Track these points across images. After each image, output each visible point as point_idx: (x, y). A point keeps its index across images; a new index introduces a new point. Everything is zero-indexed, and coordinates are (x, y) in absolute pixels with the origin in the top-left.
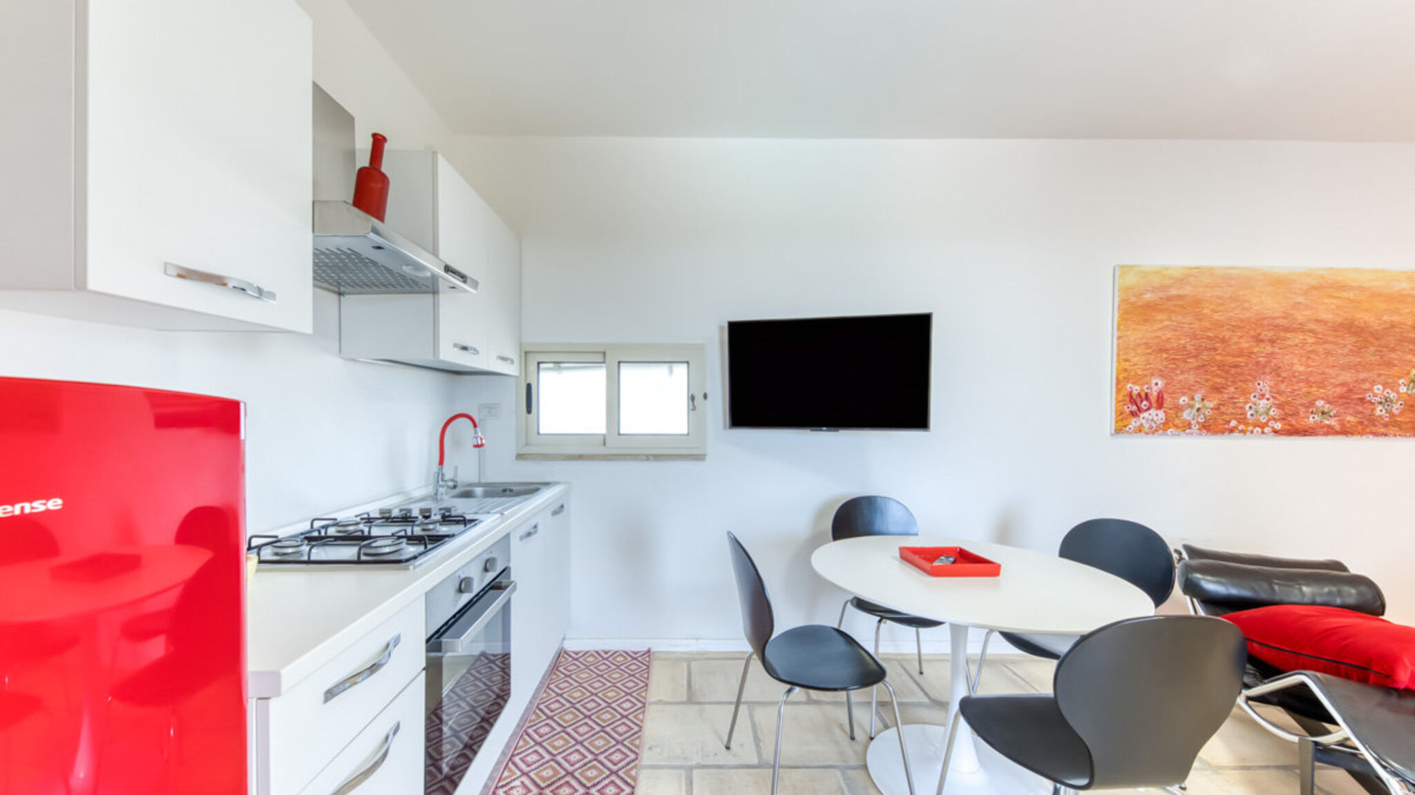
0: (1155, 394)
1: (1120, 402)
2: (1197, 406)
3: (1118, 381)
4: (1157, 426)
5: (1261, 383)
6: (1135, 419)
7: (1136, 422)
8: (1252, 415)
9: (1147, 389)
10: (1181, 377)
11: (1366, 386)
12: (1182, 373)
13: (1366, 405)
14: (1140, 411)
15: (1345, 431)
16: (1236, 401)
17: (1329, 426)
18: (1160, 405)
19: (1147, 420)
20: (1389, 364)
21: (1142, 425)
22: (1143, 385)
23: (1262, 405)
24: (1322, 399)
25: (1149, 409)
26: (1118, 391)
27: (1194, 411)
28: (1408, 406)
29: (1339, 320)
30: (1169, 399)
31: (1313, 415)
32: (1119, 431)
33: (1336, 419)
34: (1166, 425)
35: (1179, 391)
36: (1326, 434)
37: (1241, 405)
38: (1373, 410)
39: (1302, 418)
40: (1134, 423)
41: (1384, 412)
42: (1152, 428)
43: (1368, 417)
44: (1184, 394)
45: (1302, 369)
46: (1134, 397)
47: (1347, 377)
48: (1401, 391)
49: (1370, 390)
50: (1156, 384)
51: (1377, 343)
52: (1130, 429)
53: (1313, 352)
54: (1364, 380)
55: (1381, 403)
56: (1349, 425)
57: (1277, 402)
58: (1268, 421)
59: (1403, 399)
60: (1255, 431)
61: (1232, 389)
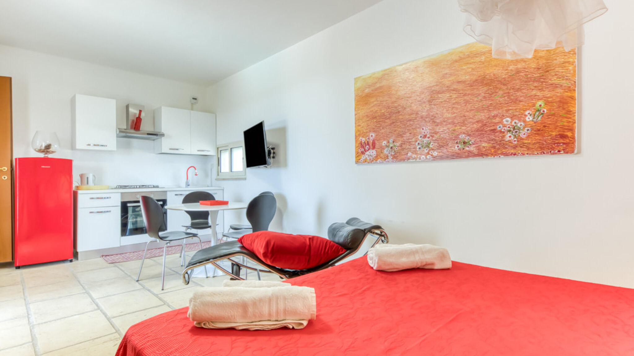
0: (372, 141)
1: (357, 147)
2: (391, 146)
3: (356, 136)
4: (373, 159)
5: (424, 128)
6: (363, 156)
7: (364, 157)
8: (420, 148)
9: (368, 139)
10: (383, 131)
11: (497, 120)
12: (383, 128)
13: (496, 134)
14: (365, 151)
15: (481, 154)
16: (410, 140)
17: (469, 151)
18: (374, 148)
19: (368, 156)
20: (516, 101)
21: (366, 158)
22: (366, 137)
23: (425, 142)
24: (464, 133)
25: (369, 149)
26: (356, 141)
27: (389, 149)
28: (535, 131)
29: (474, 78)
30: (378, 143)
31: (458, 145)
32: (357, 162)
33: (474, 146)
34: (377, 157)
35: (382, 138)
36: (468, 157)
37: (413, 143)
38: (504, 136)
39: (451, 147)
40: (363, 157)
41: (512, 138)
42: (370, 160)
43: (499, 143)
44: (384, 140)
45: (450, 115)
46: (363, 144)
47: (482, 116)
48: (527, 120)
49: (501, 122)
50: (372, 136)
51: (505, 87)
52: (361, 161)
53: (457, 103)
54: (495, 117)
55: (509, 131)
56: (484, 149)
57: (434, 139)
58: (429, 151)
59: (529, 126)
60: (422, 158)
61: (408, 134)
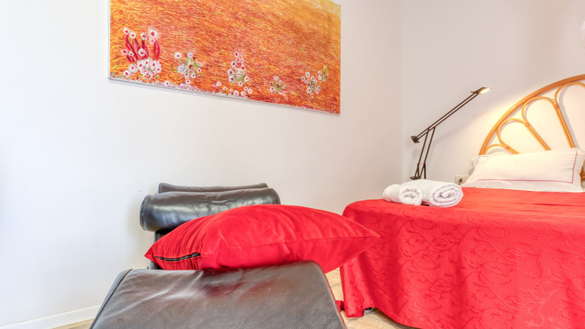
0: (152, 44)
1: (116, 44)
2: (190, 63)
3: (113, 23)
4: (154, 76)
5: (238, 53)
6: (132, 65)
7: (133, 68)
8: (232, 79)
9: (144, 36)
10: (175, 33)
11: (301, 71)
12: (176, 29)
13: (302, 85)
14: (137, 59)
15: (290, 102)
16: (220, 64)
17: (282, 97)
18: (156, 57)
19: (144, 68)
20: (313, 59)
21: (139, 71)
22: (140, 31)
23: (239, 72)
24: (277, 75)
25: (145, 57)
26: (114, 32)
27: (187, 67)
28: (323, 90)
29: (286, 19)
30: (165, 52)
31: (272, 87)
32: (115, 74)
33: (285, 92)
34: (162, 76)
35: (173, 45)
36: (280, 102)
37: (224, 69)
38: (306, 89)
39: (266, 88)
40: (131, 69)
41: (311, 92)
42: (149, 77)
43: (302, 94)
44: (178, 49)
45: (265, 49)
46: (131, 42)
47: (291, 61)
48: (319, 79)
49: (303, 74)
50: (153, 34)
51: (307, 42)
52: (127, 74)
53: (271, 37)
54: (300, 67)
55: (309, 85)
56: (293, 98)
57: (249, 72)
58: (244, 86)
59: (320, 84)
60: (234, 93)
61: (217, 54)
